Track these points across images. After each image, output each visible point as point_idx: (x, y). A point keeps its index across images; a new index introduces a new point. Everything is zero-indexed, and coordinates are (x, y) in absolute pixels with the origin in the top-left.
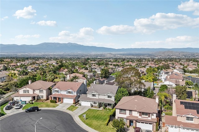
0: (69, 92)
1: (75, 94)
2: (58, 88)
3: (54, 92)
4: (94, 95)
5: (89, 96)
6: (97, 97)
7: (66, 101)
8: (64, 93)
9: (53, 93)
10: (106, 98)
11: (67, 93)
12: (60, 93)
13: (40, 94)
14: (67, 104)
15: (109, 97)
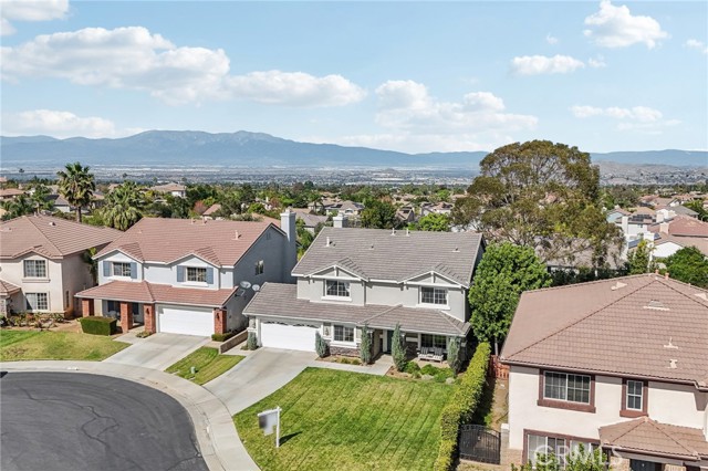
0: (193, 273)
1: (227, 281)
2: (132, 249)
3: (107, 274)
4: (336, 287)
5: (311, 292)
6: (355, 297)
7: (171, 321)
8: (162, 277)
9: (102, 280)
10: (411, 300)
11: (180, 279)
12: (139, 280)
13: (31, 287)
14: (178, 340)
15: (429, 294)
